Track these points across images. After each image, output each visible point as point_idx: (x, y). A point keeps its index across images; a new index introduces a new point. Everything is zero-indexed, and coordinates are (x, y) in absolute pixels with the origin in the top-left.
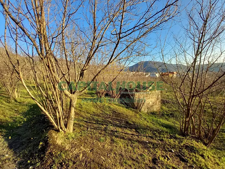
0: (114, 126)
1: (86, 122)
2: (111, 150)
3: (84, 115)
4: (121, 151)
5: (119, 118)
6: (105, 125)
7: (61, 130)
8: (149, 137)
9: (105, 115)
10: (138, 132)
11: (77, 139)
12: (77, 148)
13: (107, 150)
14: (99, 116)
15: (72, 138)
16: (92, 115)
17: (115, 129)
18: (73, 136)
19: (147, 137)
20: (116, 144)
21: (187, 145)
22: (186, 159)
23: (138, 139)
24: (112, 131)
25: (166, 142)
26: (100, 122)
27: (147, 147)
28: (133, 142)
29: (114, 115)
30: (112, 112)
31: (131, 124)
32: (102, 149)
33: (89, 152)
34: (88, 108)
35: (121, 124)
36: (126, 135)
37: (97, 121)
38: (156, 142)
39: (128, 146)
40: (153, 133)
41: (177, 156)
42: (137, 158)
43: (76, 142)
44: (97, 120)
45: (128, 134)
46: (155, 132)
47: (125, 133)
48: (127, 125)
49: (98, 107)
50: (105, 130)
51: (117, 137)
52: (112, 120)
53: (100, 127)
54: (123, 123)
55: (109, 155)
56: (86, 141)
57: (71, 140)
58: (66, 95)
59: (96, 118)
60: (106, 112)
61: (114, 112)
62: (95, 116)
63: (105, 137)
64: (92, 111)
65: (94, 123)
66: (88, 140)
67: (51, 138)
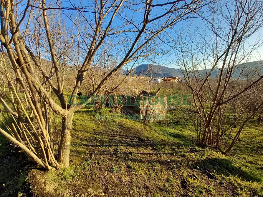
0: (126, 146)
1: (86, 145)
2: (132, 183)
3: (81, 135)
4: (144, 181)
5: (129, 135)
6: (113, 146)
7: (51, 167)
8: (169, 153)
9: (111, 132)
10: (156, 150)
11: (79, 176)
12: (83, 192)
13: (126, 184)
14: (102, 134)
15: (71, 176)
16: (93, 134)
17: (127, 150)
18: (72, 172)
19: (166, 155)
20: (135, 172)
21: (209, 157)
22: (214, 175)
23: (158, 158)
24: (124, 153)
25: (188, 158)
26: (106, 142)
27: (170, 168)
28: (153, 164)
29: (122, 131)
30: (118, 128)
31: (144, 140)
32: (119, 184)
33: (103, 194)
34: (85, 124)
35: (133, 141)
36: (143, 156)
37: (102, 142)
38: (178, 159)
39: (149, 171)
40: (172, 148)
41: (203, 173)
42: (165, 186)
43: (79, 183)
44: (101, 140)
45: (145, 154)
46: (174, 147)
47: (141, 154)
48: (140, 143)
49: (98, 121)
50: (116, 153)
51: (133, 160)
52: (121, 138)
53: (108, 151)
54: (136, 140)
55: (131, 192)
56: (94, 176)
57: (70, 180)
58: (55, 112)
59: (99, 137)
60: (110, 128)
61: (121, 127)
62: (96, 135)
63: (118, 164)
64: (91, 129)
65: (98, 146)
66: (96, 174)
67: (35, 184)
